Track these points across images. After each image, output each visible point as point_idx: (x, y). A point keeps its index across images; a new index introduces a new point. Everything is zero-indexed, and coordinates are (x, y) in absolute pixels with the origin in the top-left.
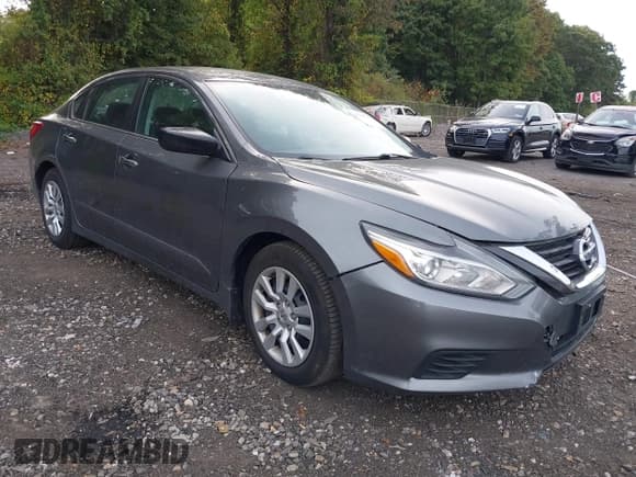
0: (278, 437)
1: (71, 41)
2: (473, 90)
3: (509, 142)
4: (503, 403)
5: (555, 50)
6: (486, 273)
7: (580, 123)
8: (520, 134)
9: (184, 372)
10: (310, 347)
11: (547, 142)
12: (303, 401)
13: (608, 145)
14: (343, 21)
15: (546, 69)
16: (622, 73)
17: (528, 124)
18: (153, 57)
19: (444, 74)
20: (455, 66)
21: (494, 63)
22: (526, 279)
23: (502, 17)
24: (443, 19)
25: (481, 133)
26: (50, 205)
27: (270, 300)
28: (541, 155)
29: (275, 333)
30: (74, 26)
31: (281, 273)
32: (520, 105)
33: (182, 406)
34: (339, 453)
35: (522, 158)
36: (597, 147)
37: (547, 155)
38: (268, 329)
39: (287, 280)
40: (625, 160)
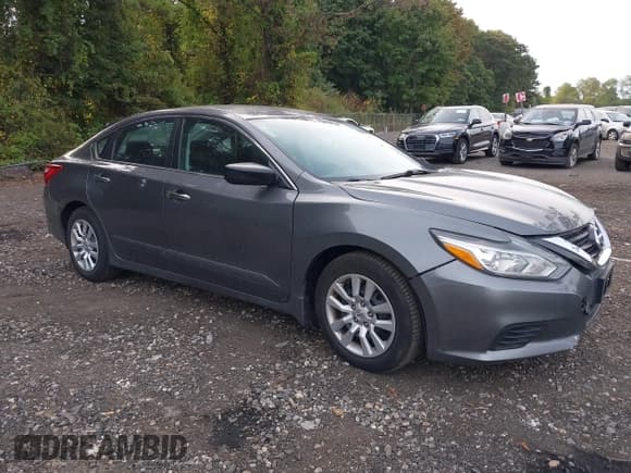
0: (385, 413)
1: (16, 78)
2: (405, 97)
3: (455, 145)
4: (546, 366)
5: (474, 55)
6: (535, 261)
7: (517, 122)
8: (465, 136)
9: (277, 373)
10: (392, 337)
11: (488, 142)
12: (389, 384)
13: (544, 140)
14: (280, 41)
15: (469, 73)
16: (536, 71)
17: (470, 127)
18: (101, 88)
19: (376, 84)
20: (386, 74)
21: (422, 70)
22: (565, 262)
23: (425, 28)
24: (370, 32)
25: (429, 139)
26: (79, 242)
27: (345, 302)
28: (483, 154)
29: (353, 330)
30: (18, 63)
31: (356, 279)
32: (461, 110)
33: (295, 399)
34: (439, 418)
35: (469, 158)
36: (536, 143)
37: (489, 153)
38: (345, 329)
39: (363, 284)
40: (562, 153)
